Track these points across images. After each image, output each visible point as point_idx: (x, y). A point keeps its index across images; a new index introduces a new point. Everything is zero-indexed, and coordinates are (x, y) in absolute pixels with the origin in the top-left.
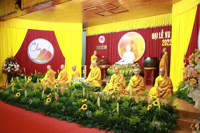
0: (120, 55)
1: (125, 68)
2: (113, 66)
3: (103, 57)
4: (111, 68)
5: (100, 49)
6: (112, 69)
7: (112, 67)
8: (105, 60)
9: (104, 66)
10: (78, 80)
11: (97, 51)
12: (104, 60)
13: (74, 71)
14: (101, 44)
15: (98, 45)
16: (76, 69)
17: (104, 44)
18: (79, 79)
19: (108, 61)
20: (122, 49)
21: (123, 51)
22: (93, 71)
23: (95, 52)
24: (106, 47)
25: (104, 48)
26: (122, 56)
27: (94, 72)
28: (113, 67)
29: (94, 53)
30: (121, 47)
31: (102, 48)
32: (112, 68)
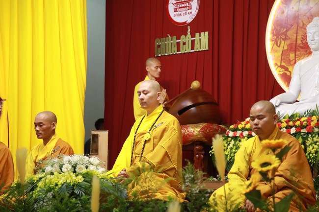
0: (276, 72)
1: (304, 131)
2: (240, 126)
3: (195, 84)
4: (231, 134)
5: (174, 51)
6: (235, 138)
7: (235, 130)
8: (201, 100)
9: (195, 130)
10: (67, 167)
11: (162, 59)
12: (193, 99)
13: (46, 140)
14: (179, 30)
15: (163, 35)
16: (53, 132)
17: (197, 26)
18: (70, 162)
19: (217, 104)
20: (284, 45)
21: (292, 56)
22: (139, 131)
23: (153, 66)
24: (203, 41)
25: (197, 46)
26: (288, 79)
27: (147, 137)
28: (243, 129)
29: (148, 69)
30: (279, 35)
31: (186, 49)
32: (238, 133)
